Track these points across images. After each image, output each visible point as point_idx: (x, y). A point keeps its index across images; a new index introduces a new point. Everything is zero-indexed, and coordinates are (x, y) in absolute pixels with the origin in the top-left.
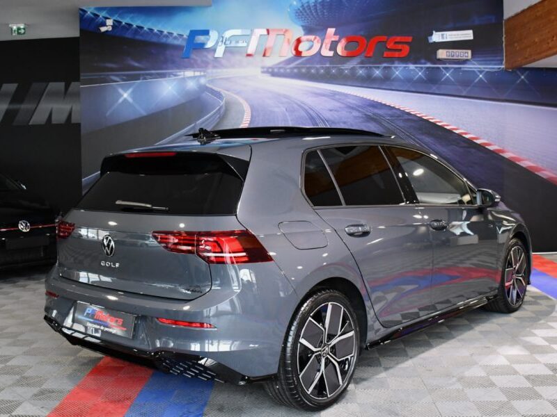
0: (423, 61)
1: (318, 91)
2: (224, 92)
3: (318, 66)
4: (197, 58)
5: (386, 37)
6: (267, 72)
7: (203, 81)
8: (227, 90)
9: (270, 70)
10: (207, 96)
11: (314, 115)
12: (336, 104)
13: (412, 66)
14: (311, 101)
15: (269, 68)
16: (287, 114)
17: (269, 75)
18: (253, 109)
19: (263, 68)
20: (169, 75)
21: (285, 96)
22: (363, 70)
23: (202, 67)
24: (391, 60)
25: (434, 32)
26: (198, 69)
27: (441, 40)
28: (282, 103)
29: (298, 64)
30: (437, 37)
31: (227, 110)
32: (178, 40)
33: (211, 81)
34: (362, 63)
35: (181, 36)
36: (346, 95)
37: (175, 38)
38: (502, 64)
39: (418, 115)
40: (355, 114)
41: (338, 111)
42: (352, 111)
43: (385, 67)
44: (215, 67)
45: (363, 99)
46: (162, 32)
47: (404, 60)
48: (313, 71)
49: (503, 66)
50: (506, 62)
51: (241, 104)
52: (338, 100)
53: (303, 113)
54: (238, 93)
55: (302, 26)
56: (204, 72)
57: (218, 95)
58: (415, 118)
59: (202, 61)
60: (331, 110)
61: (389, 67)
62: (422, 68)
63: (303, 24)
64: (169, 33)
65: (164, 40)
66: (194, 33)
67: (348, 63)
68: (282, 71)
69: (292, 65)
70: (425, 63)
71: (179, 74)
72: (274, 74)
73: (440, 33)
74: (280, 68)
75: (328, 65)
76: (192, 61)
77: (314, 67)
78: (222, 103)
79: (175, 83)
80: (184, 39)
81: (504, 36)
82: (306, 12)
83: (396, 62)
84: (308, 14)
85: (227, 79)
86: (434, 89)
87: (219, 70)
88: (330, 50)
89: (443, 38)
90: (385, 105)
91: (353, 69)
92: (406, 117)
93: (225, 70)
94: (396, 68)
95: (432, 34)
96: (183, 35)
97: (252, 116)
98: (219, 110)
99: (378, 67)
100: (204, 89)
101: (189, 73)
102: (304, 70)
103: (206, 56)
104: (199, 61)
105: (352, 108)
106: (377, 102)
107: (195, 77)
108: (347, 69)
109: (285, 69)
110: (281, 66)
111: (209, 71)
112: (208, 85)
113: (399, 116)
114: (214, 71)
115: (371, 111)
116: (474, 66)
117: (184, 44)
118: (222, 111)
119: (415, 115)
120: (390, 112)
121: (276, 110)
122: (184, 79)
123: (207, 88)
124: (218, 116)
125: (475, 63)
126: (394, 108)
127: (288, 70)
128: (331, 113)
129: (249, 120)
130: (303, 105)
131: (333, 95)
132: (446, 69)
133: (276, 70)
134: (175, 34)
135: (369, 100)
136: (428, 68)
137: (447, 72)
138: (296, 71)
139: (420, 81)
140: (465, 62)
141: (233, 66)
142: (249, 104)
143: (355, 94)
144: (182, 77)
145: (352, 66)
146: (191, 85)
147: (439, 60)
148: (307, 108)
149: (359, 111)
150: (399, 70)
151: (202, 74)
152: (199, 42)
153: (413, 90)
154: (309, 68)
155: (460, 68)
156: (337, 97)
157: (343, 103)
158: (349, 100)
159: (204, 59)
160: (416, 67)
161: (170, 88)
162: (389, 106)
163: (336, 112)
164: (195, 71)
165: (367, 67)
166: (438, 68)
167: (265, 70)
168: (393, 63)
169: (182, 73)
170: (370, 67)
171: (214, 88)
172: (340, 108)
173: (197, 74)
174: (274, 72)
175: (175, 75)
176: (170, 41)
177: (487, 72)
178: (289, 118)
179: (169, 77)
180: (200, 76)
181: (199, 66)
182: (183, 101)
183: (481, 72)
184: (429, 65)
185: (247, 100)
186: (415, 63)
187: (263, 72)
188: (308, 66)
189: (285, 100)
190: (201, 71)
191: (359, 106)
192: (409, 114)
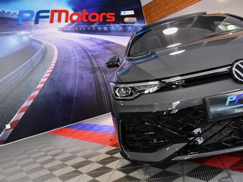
0: (120, 23)
1: (85, 38)
2: (42, 41)
3: (82, 26)
4: (26, 25)
5: (105, 13)
6: (61, 30)
7: (31, 36)
8: (44, 40)
9: (62, 29)
10: (34, 43)
11: (85, 49)
12: (93, 43)
13: (117, 25)
14: (82, 43)
15: (61, 28)
16: (74, 49)
17: (62, 31)
18: (58, 48)
19: (59, 28)
20: (13, 34)
21: (71, 41)
22: (100, 27)
23: (29, 29)
24: (109, 23)
25: (121, 11)
26: (27, 30)
27: (124, 15)
28: (70, 44)
29: (73, 26)
30: (123, 13)
31: (46, 50)
32: (14, 16)
33: (35, 36)
34: (99, 24)
35: (15, 13)
36: (96, 39)
37: (12, 15)
38: (145, 23)
39: (124, 45)
40: (101, 47)
41: (94, 46)
42: (99, 45)
43: (108, 26)
44: (36, 29)
45: (102, 40)
46: (4, 12)
47: (114, 23)
48: (80, 29)
49: (146, 24)
50: (147, 22)
51: (52, 47)
52: (93, 41)
53: (80, 48)
54: (50, 41)
55: (72, 9)
56: (31, 31)
57: (40, 43)
58: (123, 47)
59: (29, 26)
60: (91, 46)
61: (109, 26)
62: (120, 26)
63: (72, 8)
64: (8, 12)
65: (6, 16)
66: (22, 12)
67: (94, 25)
68: (67, 29)
69: (72, 26)
70: (121, 24)
71: (17, 33)
72: (64, 31)
73: (124, 12)
74: (66, 28)
75: (86, 26)
76: (24, 26)
77: (81, 27)
78: (43, 47)
79: (17, 38)
80: (17, 15)
81: (144, 13)
82: (72, 2)
83: (111, 24)
84: (73, 3)
85: (43, 35)
86: (126, 34)
87: (38, 30)
88: (86, 19)
89: (125, 14)
90: (111, 42)
91: (96, 27)
92: (120, 46)
93: (41, 30)
94: (111, 26)
95: (121, 12)
96: (16, 13)
97: (59, 52)
98: (42, 50)
99: (105, 26)
100: (32, 40)
101: (23, 33)
102: (77, 29)
103: (30, 24)
104: (27, 27)
105: (99, 44)
106: (108, 41)
107: (26, 35)
108: (93, 27)
109: (69, 28)
110: (66, 27)
111: (33, 31)
112: (34, 38)
113: (117, 46)
114: (36, 31)
115: (107, 45)
116: (137, 25)
117: (17, 18)
118: (44, 51)
119: (122, 45)
120: (113, 45)
121: (69, 48)
122: (21, 36)
123: (34, 39)
124: (42, 53)
125: (137, 23)
126: (114, 43)
127: (70, 29)
128: (92, 47)
129: (57, 54)
130: (79, 44)
131: (91, 39)
132: (129, 26)
133: (65, 29)
134: (12, 13)
135: (105, 40)
136: (123, 26)
137: (129, 27)
138: (73, 29)
139: (121, 31)
140: (133, 23)
141: (44, 28)
142: (56, 46)
143: (99, 38)
144: (20, 35)
145: (95, 26)
146: (25, 39)
147: (125, 22)
148: (81, 46)
149: (103, 46)
150: (113, 27)
151: (30, 32)
152: (25, 16)
153: (120, 35)
154: (79, 28)
155: (133, 25)
156: (92, 40)
157: (95, 42)
158: (97, 41)
159: (30, 25)
160: (119, 26)
161: (14, 41)
162: (113, 42)
163: (93, 47)
164: (26, 32)
165: (101, 26)
166: (126, 26)
167: (60, 29)
168: (110, 24)
169: (19, 33)
170: (102, 26)
171: (37, 39)
172: (95, 44)
173: (27, 33)
174: (64, 30)
175: (16, 34)
176: (10, 16)
177: (142, 27)
178: (75, 51)
179: (13, 35)
180: (29, 34)
181: (28, 29)
182: (23, 47)
183: (140, 27)
184: (123, 25)
185: (54, 44)
186: (118, 24)
187: (59, 30)
188: (78, 27)
189: (71, 43)
190: (29, 31)
191: (102, 43)
192: (120, 45)
